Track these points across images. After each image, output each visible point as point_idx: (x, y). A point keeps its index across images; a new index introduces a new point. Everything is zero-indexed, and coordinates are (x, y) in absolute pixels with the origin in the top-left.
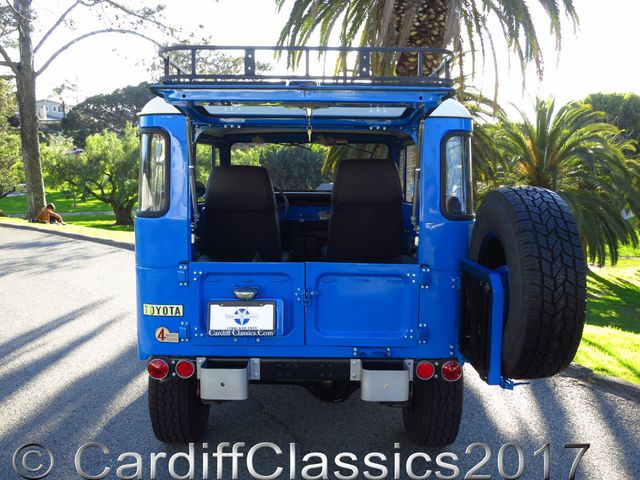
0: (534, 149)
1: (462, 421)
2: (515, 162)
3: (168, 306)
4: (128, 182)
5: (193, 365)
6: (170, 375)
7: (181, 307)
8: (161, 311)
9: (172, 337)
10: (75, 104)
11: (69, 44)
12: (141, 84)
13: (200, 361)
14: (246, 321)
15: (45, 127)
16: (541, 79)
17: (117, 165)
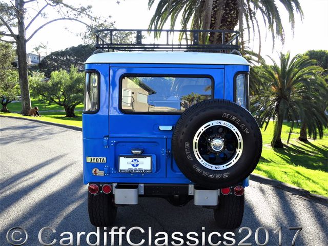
0: (279, 79)
1: (244, 216)
2: (270, 85)
3: (99, 158)
4: (72, 95)
5: (111, 187)
6: (99, 192)
7: (105, 158)
8: (95, 160)
9: (101, 173)
10: (45, 56)
11: (43, 26)
12: (79, 46)
13: (114, 185)
14: (137, 165)
15: (30, 67)
16: (283, 43)
17: (67, 86)
